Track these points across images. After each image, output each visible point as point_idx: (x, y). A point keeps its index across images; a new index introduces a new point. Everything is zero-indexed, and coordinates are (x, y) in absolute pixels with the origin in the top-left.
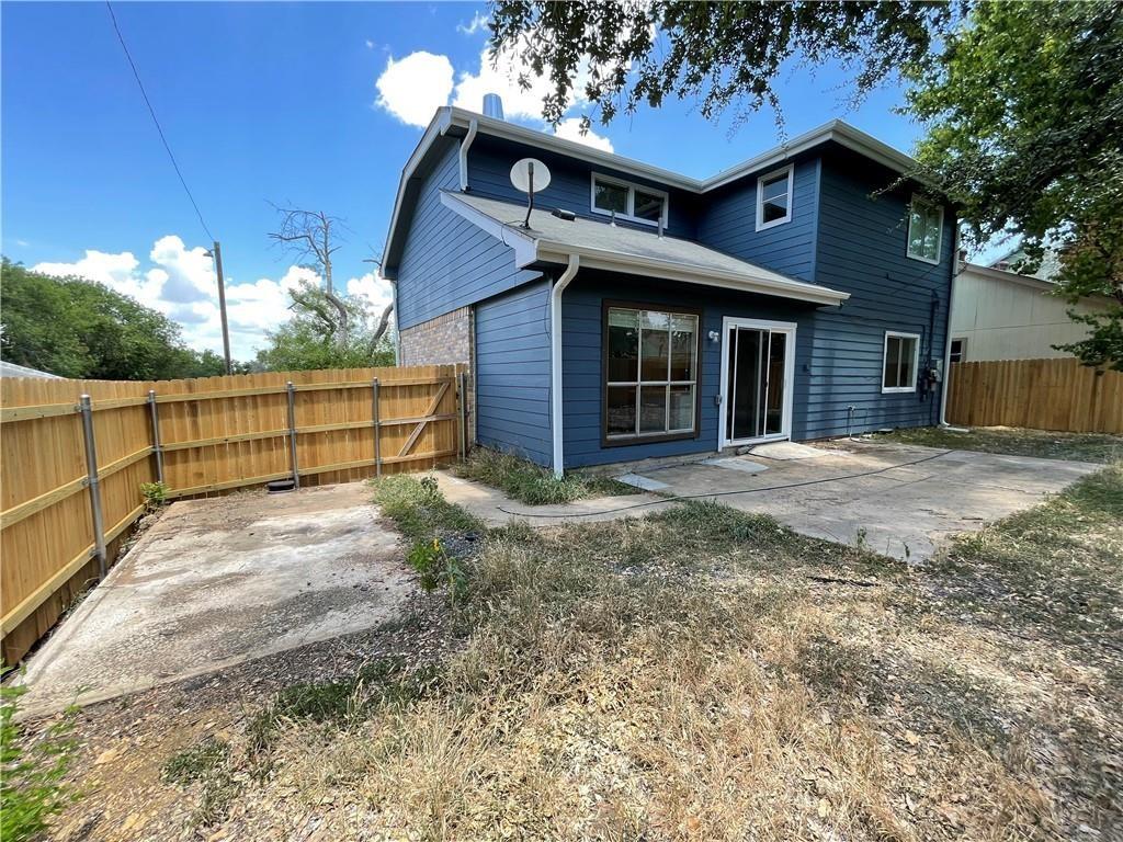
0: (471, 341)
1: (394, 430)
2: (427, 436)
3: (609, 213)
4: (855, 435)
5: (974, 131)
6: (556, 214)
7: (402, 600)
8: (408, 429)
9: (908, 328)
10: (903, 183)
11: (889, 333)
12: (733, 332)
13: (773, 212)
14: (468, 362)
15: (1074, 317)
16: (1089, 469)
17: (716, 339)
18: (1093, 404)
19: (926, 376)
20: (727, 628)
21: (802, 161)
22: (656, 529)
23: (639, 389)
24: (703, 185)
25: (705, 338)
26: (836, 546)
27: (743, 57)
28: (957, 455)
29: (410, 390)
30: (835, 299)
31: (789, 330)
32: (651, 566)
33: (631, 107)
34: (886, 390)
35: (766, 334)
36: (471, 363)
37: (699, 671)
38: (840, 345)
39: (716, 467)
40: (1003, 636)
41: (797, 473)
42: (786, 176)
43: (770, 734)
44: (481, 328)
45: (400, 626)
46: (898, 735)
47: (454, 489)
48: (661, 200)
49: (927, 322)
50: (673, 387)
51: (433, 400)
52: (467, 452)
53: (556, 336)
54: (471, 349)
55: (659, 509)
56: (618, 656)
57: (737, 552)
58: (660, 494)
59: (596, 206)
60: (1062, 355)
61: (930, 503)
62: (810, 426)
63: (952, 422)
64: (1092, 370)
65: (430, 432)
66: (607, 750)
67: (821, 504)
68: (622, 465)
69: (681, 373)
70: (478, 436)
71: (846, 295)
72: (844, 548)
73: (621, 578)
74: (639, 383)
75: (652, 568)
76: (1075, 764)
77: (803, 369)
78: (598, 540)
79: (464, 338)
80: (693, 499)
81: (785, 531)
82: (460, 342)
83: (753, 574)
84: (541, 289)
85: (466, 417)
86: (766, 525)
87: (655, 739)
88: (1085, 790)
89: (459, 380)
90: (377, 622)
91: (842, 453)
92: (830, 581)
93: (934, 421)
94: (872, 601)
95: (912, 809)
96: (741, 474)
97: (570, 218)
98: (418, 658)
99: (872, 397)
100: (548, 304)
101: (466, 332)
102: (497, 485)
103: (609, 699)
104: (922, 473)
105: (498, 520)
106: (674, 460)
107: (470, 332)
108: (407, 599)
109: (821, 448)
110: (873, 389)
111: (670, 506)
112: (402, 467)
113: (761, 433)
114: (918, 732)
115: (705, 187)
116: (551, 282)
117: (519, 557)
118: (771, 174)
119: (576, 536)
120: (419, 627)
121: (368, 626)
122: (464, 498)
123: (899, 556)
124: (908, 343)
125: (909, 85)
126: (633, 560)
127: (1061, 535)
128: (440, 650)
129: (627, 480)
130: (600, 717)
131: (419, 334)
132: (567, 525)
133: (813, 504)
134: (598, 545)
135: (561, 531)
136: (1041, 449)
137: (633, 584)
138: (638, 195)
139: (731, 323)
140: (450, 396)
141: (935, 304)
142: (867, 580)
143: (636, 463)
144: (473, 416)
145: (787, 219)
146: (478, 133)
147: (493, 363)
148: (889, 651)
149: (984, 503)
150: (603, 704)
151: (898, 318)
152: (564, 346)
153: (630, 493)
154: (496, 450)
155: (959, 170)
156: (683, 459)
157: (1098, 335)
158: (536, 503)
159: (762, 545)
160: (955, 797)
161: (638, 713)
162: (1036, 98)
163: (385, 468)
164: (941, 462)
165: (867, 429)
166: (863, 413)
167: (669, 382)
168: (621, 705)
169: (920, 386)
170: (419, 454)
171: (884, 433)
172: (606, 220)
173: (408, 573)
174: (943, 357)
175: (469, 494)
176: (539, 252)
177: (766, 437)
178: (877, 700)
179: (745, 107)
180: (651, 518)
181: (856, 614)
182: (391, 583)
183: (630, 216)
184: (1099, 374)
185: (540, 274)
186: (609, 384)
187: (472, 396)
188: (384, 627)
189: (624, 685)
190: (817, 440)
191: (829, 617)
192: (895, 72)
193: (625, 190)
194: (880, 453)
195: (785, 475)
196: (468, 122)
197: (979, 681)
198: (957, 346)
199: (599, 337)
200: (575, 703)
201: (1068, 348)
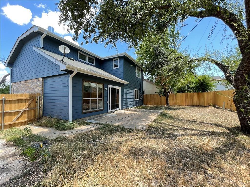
0: (42, 87)
1: (10, 114)
2: (24, 115)
3: (82, 60)
4: (131, 108)
5: (144, 59)
6: (69, 58)
7: (21, 167)
8: (16, 113)
9: (137, 89)
10: (135, 65)
11: (135, 89)
12: (110, 88)
13: (116, 66)
14: (41, 93)
15: (157, 88)
16: (161, 111)
17: (107, 90)
18: (160, 101)
19: (140, 96)
20: (116, 149)
21: (121, 58)
22: (97, 132)
23: (91, 100)
24: (102, 58)
25: (105, 89)
26: (132, 129)
27: (110, 38)
28: (146, 110)
29: (18, 101)
30: (127, 83)
31: (119, 88)
32: (97, 140)
33: (92, 42)
34: (135, 99)
35: (116, 89)
36: (42, 93)
37: (112, 161)
38: (128, 91)
39: (108, 116)
40: (156, 139)
41: (123, 116)
42: (118, 60)
43: (127, 168)
44: (46, 84)
45: (21, 176)
46: (146, 160)
47: (36, 130)
48: (94, 60)
49: (140, 88)
50: (98, 99)
51: (27, 104)
52: (39, 118)
53: (71, 87)
54: (42, 89)
55: (97, 127)
56: (94, 163)
57: (115, 134)
58: (97, 123)
59: (79, 58)
60: (156, 94)
61: (144, 119)
62: (124, 106)
63: (144, 105)
64: (160, 96)
65: (25, 113)
66: (95, 186)
67: (128, 121)
68: (87, 118)
69: (100, 96)
70: (43, 113)
71: (129, 83)
72: (133, 129)
73: (91, 145)
74: (91, 98)
75: (98, 141)
76: (167, 156)
77: (122, 96)
78: (84, 137)
79: (40, 86)
80: (104, 124)
81: (123, 128)
82: (38, 87)
83: (118, 137)
84: (66, 76)
85: (39, 108)
86: (119, 127)
87: (106, 178)
88: (169, 160)
89: (37, 98)
90: (11, 178)
91: (130, 111)
92: (131, 136)
93: (142, 105)
94: (139, 138)
95: (150, 172)
96: (113, 117)
97: (73, 60)
98: (31, 183)
99: (133, 101)
100: (68, 80)
101: (40, 85)
102: (52, 127)
103: (94, 173)
104: (141, 114)
105: (54, 136)
106: (99, 115)
107: (42, 85)
108: (23, 167)
109: (126, 110)
110: (133, 99)
111: (99, 126)
112: (13, 126)
113: (116, 108)
114: (149, 159)
115: (103, 59)
116: (69, 74)
117: (63, 145)
118: (115, 59)
119: (78, 137)
120: (30, 174)
121: (7, 180)
122: (40, 132)
123: (141, 129)
124: (137, 91)
125: (135, 50)
126: (93, 140)
127: (160, 122)
128: (39, 178)
129: (89, 121)
130: (92, 179)
131: (21, 84)
132: (75, 134)
133: (127, 121)
134: (83, 138)
135: (74, 136)
136: (156, 108)
137: (94, 145)
138: (88, 57)
139: (109, 86)
140: (34, 102)
141: (141, 85)
142: (137, 134)
143: (90, 117)
144: (42, 108)
145: (118, 68)
146: (47, 35)
147: (50, 93)
148: (143, 146)
149: (150, 118)
150: (93, 175)
151: (136, 87)
152: (73, 90)
153: (90, 124)
154: (50, 117)
155: (142, 65)
156: (101, 115)
157: (160, 91)
158: (65, 130)
159: (119, 131)
160: (155, 168)
161: (101, 174)
162: (151, 56)
163: (5, 127)
164: (144, 112)
165: (133, 106)
166: (132, 104)
167: (97, 98)
168: (97, 174)
169: (140, 99)
170: (20, 121)
171: (135, 107)
172: (82, 62)
173: (21, 159)
174: (142, 94)
175: (42, 130)
176: (67, 67)
177: (117, 109)
178: (142, 155)
179: (111, 47)
180: (96, 129)
181: (137, 141)
182: (15, 163)
183: (87, 62)
184: (161, 97)
185: (67, 72)
186: (84, 99)
187: (42, 102)
188: (15, 178)
189: (97, 169)
190: (125, 109)
191: (133, 143)
192: (133, 47)
193: (86, 56)
194: (135, 111)
195: (121, 116)
196: (44, 32)
197: (155, 148)
198: (144, 92)
199: (81, 88)
200: (85, 178)
201: (157, 93)
